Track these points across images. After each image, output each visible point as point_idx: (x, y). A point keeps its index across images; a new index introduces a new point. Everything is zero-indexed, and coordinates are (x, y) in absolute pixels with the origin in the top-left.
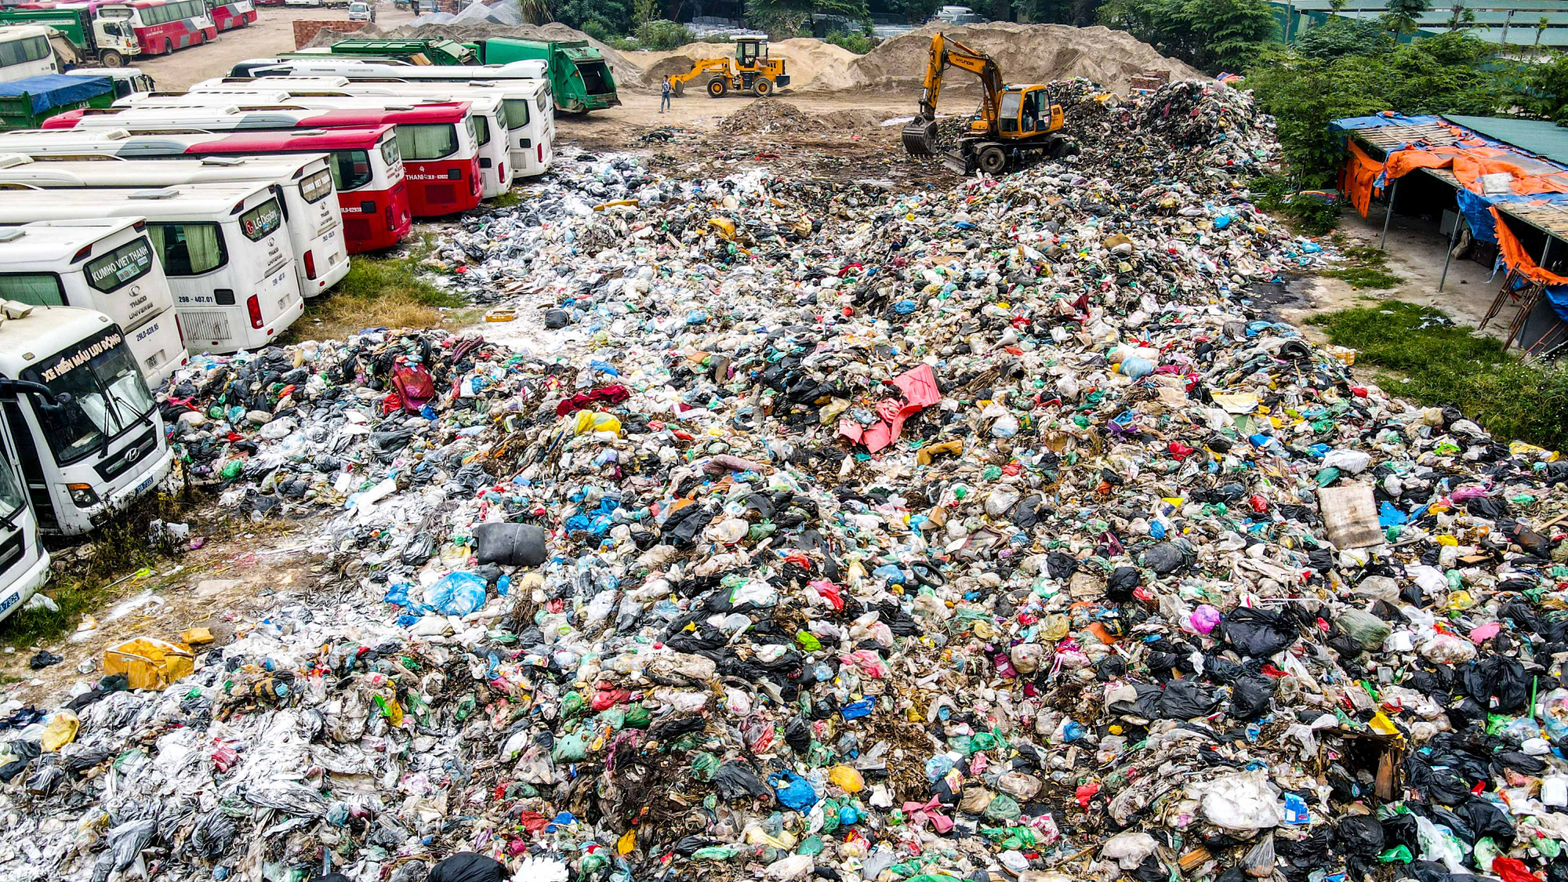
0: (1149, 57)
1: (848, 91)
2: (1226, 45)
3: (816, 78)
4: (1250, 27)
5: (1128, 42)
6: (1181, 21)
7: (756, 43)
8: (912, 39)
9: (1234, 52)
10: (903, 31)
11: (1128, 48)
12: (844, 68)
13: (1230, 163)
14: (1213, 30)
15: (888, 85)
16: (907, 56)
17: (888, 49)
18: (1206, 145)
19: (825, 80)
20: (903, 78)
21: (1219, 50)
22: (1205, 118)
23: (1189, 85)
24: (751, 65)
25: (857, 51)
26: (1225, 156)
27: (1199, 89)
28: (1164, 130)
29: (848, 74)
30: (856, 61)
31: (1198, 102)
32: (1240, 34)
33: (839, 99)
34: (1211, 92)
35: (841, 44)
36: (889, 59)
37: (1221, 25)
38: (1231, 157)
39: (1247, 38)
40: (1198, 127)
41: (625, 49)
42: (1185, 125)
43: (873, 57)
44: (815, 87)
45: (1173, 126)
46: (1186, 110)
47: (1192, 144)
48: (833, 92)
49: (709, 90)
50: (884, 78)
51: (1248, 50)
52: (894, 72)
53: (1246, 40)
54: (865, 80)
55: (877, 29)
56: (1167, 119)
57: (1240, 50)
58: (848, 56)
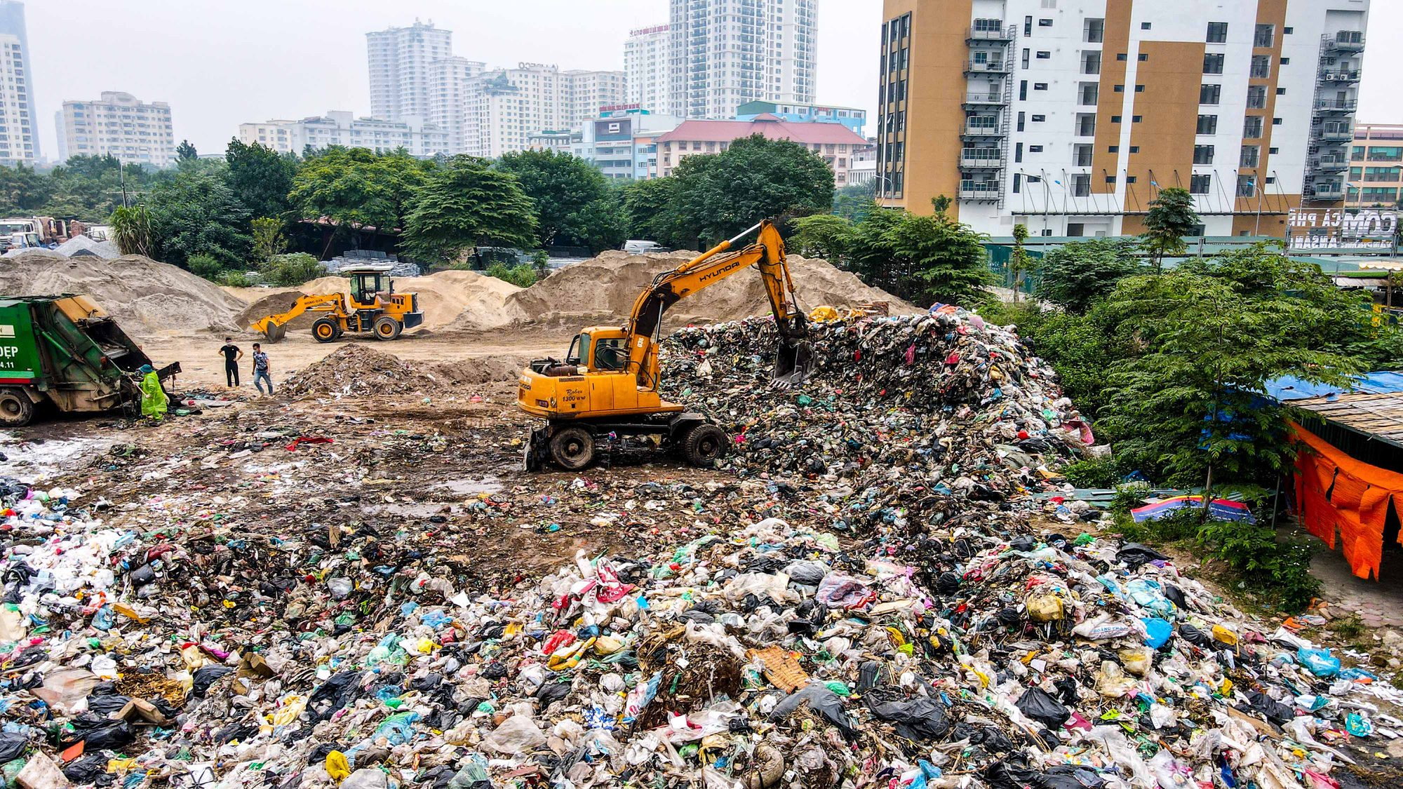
0: (853, 287)
1: (501, 330)
2: (934, 272)
3: (461, 316)
4: (958, 254)
5: (827, 270)
6: (879, 249)
7: (377, 275)
8: (584, 269)
9: (944, 280)
10: (576, 262)
11: (828, 277)
12: (500, 304)
13: (1024, 437)
14: (917, 258)
15: (554, 322)
16: (577, 288)
17: (556, 281)
18: (976, 405)
19: (471, 318)
20: (573, 313)
21: (928, 277)
22: (970, 367)
23: (939, 321)
24: (372, 301)
25: (523, 283)
26: (1013, 425)
27: (952, 326)
28: (910, 383)
29: (503, 310)
30: (515, 295)
31: (953, 343)
32: (947, 262)
33: (488, 341)
34: (970, 330)
35: (503, 277)
36: (557, 292)
37: (926, 252)
38: (1021, 425)
39: (957, 265)
40: (962, 381)
41: (236, 285)
42: (941, 377)
43: (538, 291)
44: (458, 327)
45: (922, 378)
46: (937, 355)
47: (955, 403)
48: (480, 333)
49: (315, 333)
50: (550, 315)
51: (959, 278)
52: (563, 307)
53: (955, 268)
54: (525, 317)
55: (550, 261)
56: (912, 367)
57: (950, 277)
58: (508, 289)
